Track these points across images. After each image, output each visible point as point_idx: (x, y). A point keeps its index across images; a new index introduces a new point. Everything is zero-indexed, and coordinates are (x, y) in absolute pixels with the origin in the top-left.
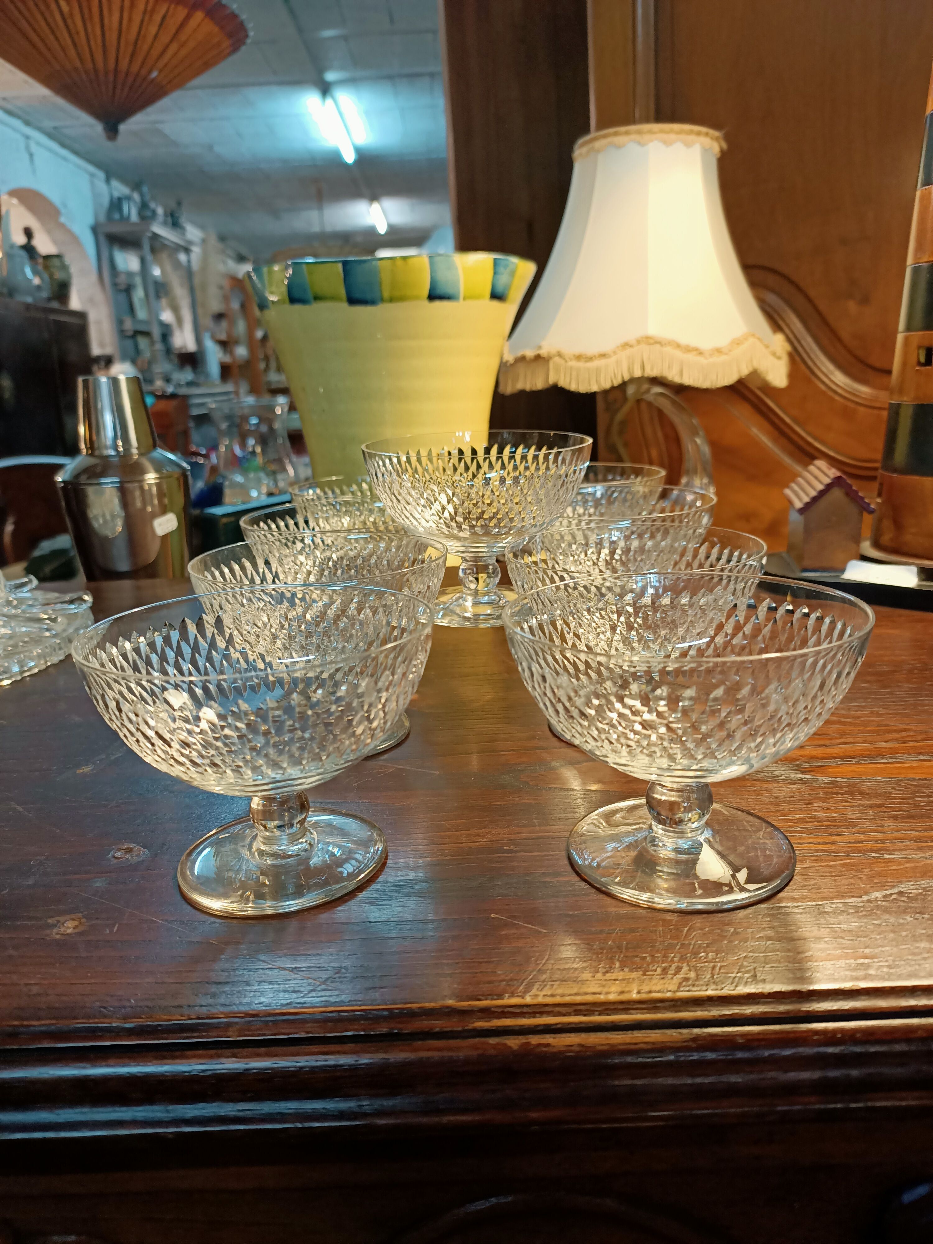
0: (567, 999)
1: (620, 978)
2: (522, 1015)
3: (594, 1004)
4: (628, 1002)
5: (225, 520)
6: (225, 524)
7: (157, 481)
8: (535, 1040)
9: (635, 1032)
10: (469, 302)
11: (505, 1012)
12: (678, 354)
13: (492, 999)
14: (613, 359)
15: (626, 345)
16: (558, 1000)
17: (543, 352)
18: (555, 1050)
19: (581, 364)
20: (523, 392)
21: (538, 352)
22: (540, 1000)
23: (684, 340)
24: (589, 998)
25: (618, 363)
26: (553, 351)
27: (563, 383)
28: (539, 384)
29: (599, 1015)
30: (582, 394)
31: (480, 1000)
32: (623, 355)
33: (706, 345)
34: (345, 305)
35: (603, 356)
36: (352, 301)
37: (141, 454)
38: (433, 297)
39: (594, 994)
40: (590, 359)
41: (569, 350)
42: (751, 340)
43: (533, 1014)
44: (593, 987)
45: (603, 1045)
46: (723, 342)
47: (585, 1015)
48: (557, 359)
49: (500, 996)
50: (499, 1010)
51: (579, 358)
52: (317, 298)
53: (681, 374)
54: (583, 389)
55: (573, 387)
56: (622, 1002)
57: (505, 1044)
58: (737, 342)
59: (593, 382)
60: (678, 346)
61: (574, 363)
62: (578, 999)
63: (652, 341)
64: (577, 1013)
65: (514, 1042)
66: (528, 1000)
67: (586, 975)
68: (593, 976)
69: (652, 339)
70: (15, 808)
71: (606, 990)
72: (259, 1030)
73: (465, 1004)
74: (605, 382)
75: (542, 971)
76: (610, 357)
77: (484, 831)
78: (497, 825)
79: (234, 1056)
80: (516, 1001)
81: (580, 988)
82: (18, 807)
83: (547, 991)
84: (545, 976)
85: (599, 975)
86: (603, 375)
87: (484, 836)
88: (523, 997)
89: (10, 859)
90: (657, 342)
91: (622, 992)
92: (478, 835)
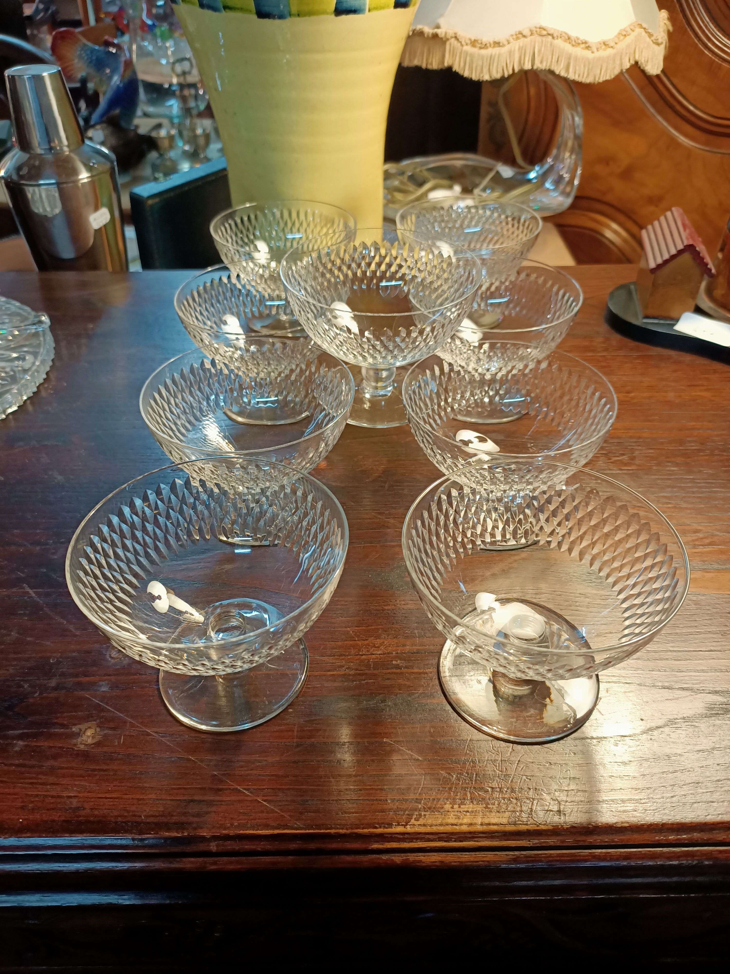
0: (435, 829)
1: (470, 810)
2: (404, 840)
3: (452, 833)
4: (475, 833)
5: (150, 202)
6: (151, 206)
7: (89, 180)
8: (412, 857)
9: (477, 853)
10: (374, 13)
11: (392, 837)
12: (567, 47)
13: (385, 827)
14: (504, 50)
15: (520, 35)
16: (428, 829)
17: (441, 32)
18: (424, 864)
19: (475, 51)
20: (418, 69)
21: (436, 30)
22: (417, 829)
23: (573, 34)
24: (449, 829)
25: (511, 53)
26: (451, 33)
27: (456, 68)
28: (435, 65)
29: (455, 841)
30: (474, 81)
31: (376, 828)
32: (515, 45)
33: (593, 39)
34: (255, 17)
35: (497, 44)
36: (262, 14)
37: (70, 151)
38: (339, 11)
39: (452, 825)
40: (485, 46)
41: (466, 34)
42: (638, 30)
43: (411, 840)
44: (451, 819)
45: (455, 862)
46: (609, 35)
47: (446, 841)
48: (453, 40)
49: (390, 825)
50: (389, 836)
51: (474, 43)
52: (226, 8)
53: (567, 70)
54: (475, 77)
55: (466, 74)
56: (470, 833)
57: (392, 860)
58: (623, 34)
59: (485, 70)
60: (569, 39)
61: (468, 48)
62: (441, 829)
63: (545, 33)
64: (440, 839)
65: (398, 859)
66: (409, 829)
67: (448, 807)
68: (452, 808)
69: (545, 30)
70: (28, 593)
71: (460, 821)
72: (230, 846)
73: (366, 831)
74: (497, 72)
75: (418, 801)
76: (504, 46)
77: (378, 641)
78: (388, 635)
79: (215, 863)
80: (400, 829)
81: (443, 819)
82: (31, 591)
83: (421, 821)
84: (420, 806)
85: (456, 806)
86: (495, 64)
87: (379, 647)
88: (405, 826)
89: (34, 655)
90: (549, 34)
91: (471, 824)
92: (375, 646)
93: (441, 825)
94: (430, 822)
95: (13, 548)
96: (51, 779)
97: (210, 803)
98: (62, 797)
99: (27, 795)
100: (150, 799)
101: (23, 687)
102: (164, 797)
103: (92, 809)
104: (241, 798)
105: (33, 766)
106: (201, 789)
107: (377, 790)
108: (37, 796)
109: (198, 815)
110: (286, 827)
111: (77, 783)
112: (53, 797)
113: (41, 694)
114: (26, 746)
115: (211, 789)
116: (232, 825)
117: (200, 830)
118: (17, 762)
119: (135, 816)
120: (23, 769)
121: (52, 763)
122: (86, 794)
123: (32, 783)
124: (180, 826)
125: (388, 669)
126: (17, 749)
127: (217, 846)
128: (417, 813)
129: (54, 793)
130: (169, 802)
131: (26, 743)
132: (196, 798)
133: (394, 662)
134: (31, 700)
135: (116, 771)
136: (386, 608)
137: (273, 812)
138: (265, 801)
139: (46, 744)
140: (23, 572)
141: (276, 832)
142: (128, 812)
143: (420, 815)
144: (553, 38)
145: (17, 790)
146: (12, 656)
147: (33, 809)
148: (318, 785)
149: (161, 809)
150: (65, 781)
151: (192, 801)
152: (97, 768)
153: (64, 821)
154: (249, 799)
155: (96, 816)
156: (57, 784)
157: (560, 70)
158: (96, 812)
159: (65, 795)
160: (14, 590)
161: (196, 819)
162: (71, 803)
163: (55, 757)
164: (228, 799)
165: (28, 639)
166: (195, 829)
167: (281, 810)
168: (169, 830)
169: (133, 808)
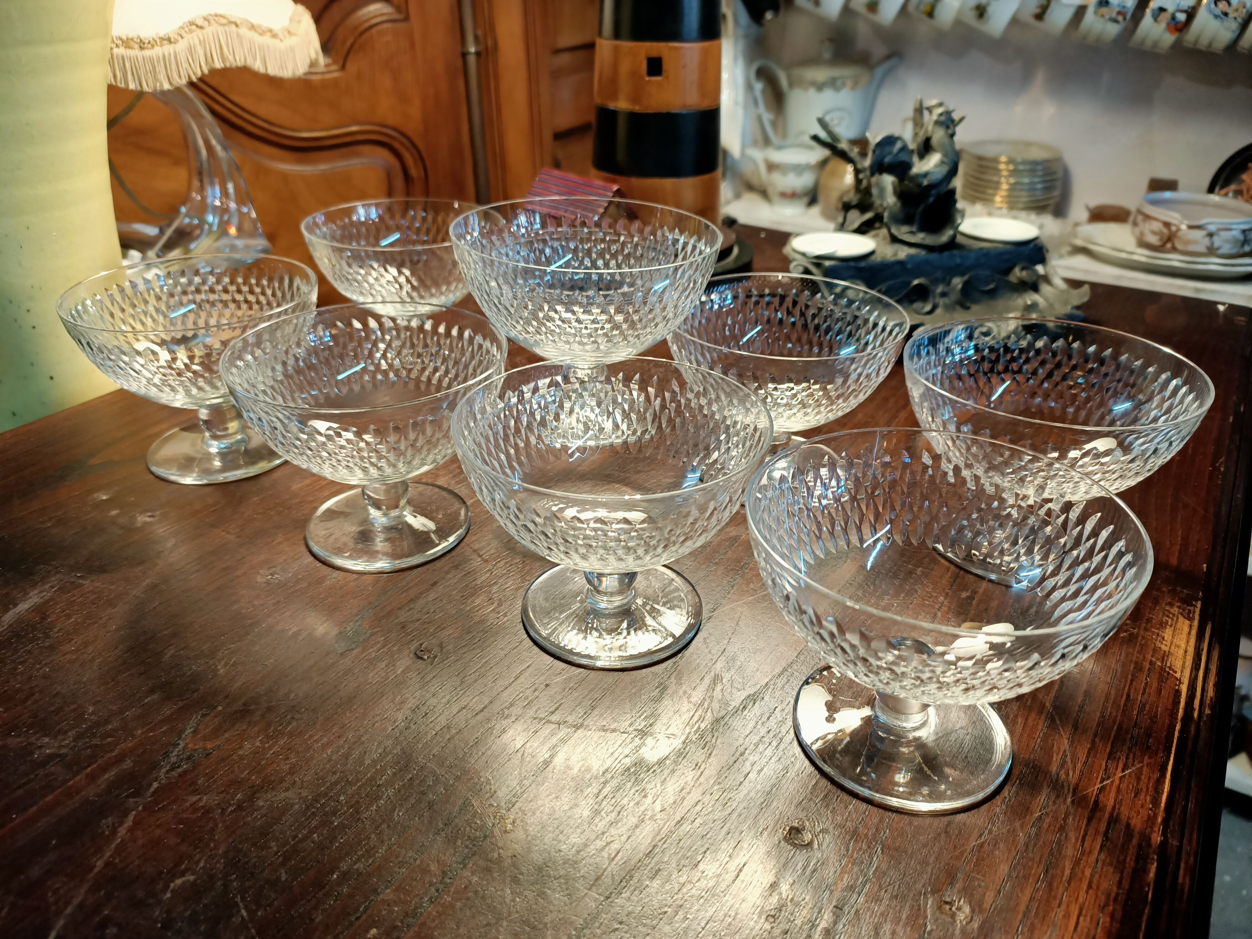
12: (255, 37)
14: (181, 46)
15: (193, 25)
19: (135, 52)
23: (255, 22)
25: (191, 50)
32: (193, 40)
33: (276, 25)
35: (166, 40)
40: (148, 46)
51: (130, 43)
59: (162, 77)
60: (253, 27)
63: (224, 21)
69: (224, 17)
74: (180, 77)
75: (1152, 663)
76: (176, 42)
80: (1184, 688)
83: (1178, 670)
84: (1159, 664)
86: (174, 66)
90: (231, 23)
97: (1113, 819)
102: (1093, 860)
104: (1113, 789)
109: (1129, 838)
110: (1164, 766)
116: (1151, 809)
117: (1153, 841)
128: (1167, 671)
130: (1102, 858)
132: (1102, 830)
137: (1141, 768)
138: (1123, 771)
143: (1169, 668)
144: (237, 25)
149: (1111, 869)
151: (1106, 834)
154: (1116, 783)
157: (258, 66)
161: (1135, 841)
164: (1112, 798)
166: (1148, 845)
167: (1140, 762)
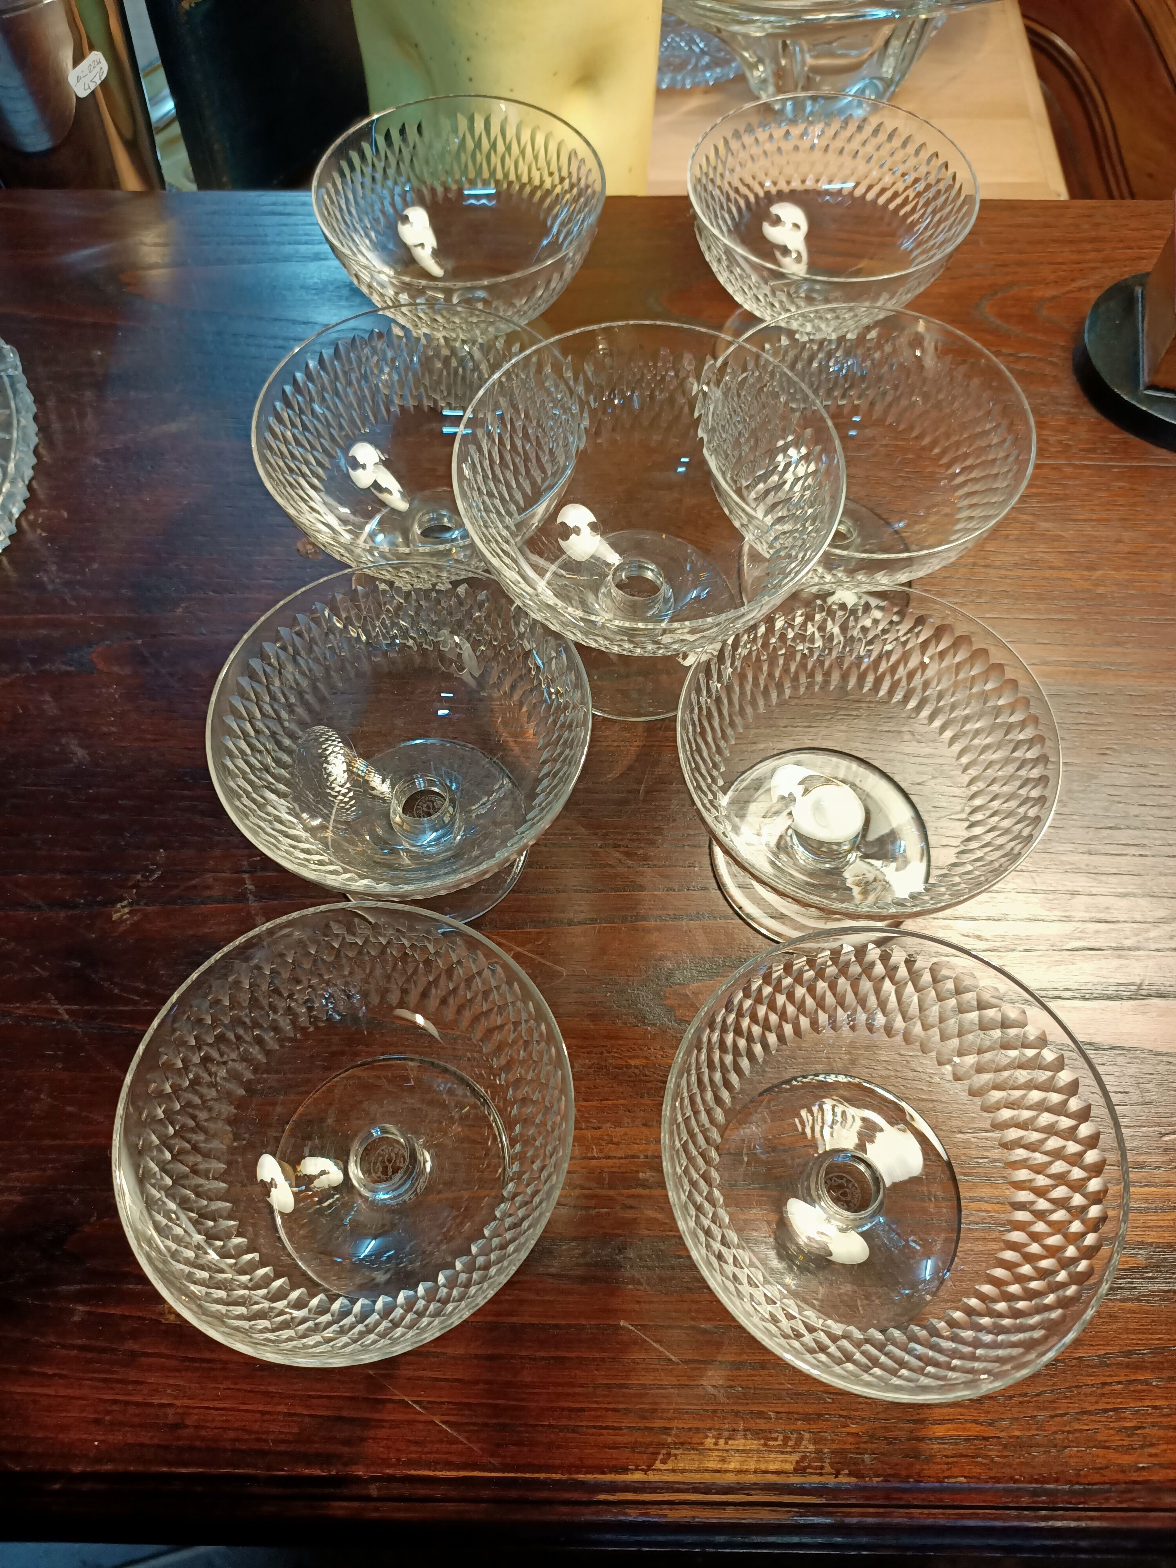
1: (741, 1448)
2: (643, 1491)
11: (627, 1487)
13: (617, 1473)
18: (670, 1520)
24: (708, 1477)
31: (604, 1473)
39: (714, 1472)
43: (654, 1490)
44: (713, 1463)
47: (702, 1493)
49: (625, 1471)
50: (623, 1484)
62: (698, 1477)
66: (651, 1476)
67: (709, 1442)
68: (716, 1444)
70: (56, 1012)
71: (725, 1466)
72: (396, 1490)
73: (590, 1477)
75: (666, 1430)
77: (620, 1131)
78: (634, 1119)
79: (376, 1510)
80: (638, 1476)
81: (700, 1461)
82: (61, 1009)
83: (670, 1465)
84: (669, 1440)
85: (722, 1442)
87: (618, 1144)
88: (645, 1471)
89: (80, 1142)
91: (741, 1472)
92: (611, 1142)
93: (698, 1471)
94: (681, 1465)
95: (21, 913)
96: (133, 1375)
97: (365, 1423)
98: (152, 1405)
99: (101, 1400)
100: (279, 1413)
101: (69, 1202)
102: (299, 1410)
103: (196, 1427)
104: (411, 1416)
105: (104, 1350)
106: (352, 1399)
107: (607, 1410)
108: (115, 1402)
109: (348, 1442)
110: (474, 1466)
111: (171, 1381)
112: (137, 1404)
113: (99, 1218)
114: (89, 1313)
115: (366, 1400)
116: (399, 1460)
117: (354, 1468)
118: (79, 1342)
119: (258, 1440)
120: (89, 1355)
121: (130, 1345)
122: (187, 1402)
123: (105, 1380)
124: (326, 1459)
125: (630, 1187)
126: (76, 1318)
127: (379, 1489)
128: (664, 1451)
129: (139, 1399)
130: (307, 1420)
131: (87, 1309)
132: (345, 1413)
133: (641, 1175)
134: (87, 1229)
135: (226, 1362)
136: (633, 1062)
137: (455, 1441)
138: (445, 1423)
139: (118, 1311)
140: (44, 968)
141: (462, 1474)
142: (249, 1432)
143: (669, 1454)
145: (85, 1392)
146: (47, 1142)
147: (112, 1424)
148: (523, 1400)
149: (295, 1430)
150: (152, 1378)
151: (340, 1419)
152: (197, 1356)
153: (159, 1446)
154: (422, 1418)
155: (203, 1439)
156: (141, 1383)
158: (203, 1433)
159: (155, 1401)
160: (34, 1005)
161: (346, 1450)
162: (166, 1416)
163: (134, 1335)
164: (391, 1417)
165: (69, 1109)
166: (346, 1465)
167: (468, 1438)
168: (309, 1465)
169: (256, 1427)
